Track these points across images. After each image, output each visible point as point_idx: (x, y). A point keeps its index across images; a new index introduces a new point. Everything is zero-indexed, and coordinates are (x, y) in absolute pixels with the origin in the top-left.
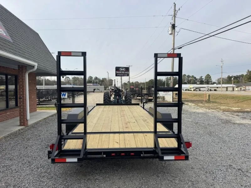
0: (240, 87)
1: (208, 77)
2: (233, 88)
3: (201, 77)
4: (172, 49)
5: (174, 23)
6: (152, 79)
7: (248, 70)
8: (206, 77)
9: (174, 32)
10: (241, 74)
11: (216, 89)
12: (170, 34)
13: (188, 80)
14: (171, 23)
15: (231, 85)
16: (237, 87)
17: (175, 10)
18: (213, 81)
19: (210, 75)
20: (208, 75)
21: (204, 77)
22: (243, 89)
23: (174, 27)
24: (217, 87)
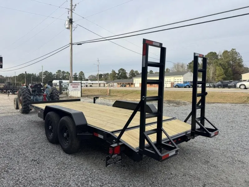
0: (109, 84)
1: (82, 73)
2: (104, 84)
3: (76, 73)
4: (70, 44)
5: (71, 18)
6: (23, 74)
7: (113, 70)
8: (79, 74)
9: (72, 27)
10: (106, 73)
11: (91, 85)
12: (67, 28)
13: (64, 76)
14: (68, 17)
15: (103, 82)
16: (107, 84)
17: (72, 6)
18: (86, 78)
19: (83, 72)
20: (82, 72)
21: (78, 74)
22: (110, 85)
23: (71, 21)
24: (92, 84)
